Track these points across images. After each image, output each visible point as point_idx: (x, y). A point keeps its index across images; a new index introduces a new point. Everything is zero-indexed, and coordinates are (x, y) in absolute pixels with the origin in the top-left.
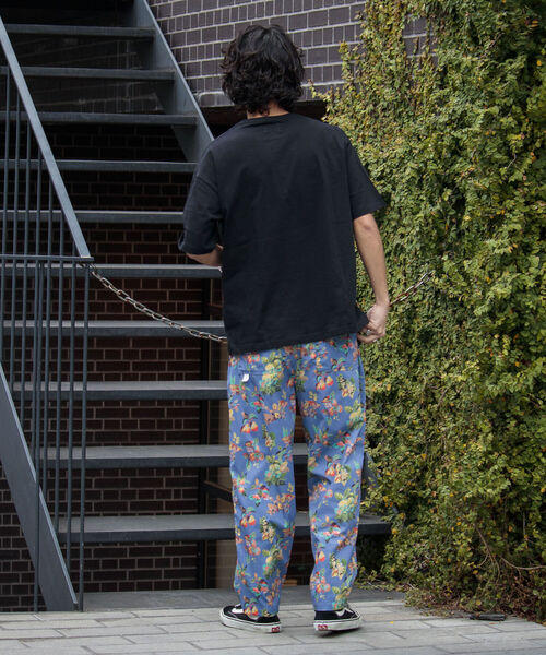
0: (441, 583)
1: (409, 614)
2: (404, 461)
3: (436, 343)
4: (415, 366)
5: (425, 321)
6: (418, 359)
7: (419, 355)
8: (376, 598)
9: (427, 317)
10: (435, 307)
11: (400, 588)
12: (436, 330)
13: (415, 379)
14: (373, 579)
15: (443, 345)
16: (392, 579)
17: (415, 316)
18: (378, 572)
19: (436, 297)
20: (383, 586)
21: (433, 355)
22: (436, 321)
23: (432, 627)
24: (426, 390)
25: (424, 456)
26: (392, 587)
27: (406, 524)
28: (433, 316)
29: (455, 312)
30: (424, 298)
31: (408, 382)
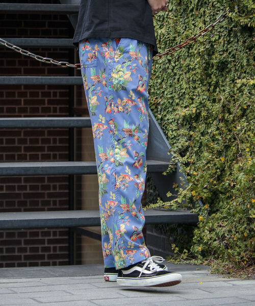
0: (239, 254)
1: (214, 278)
2: (207, 164)
3: (230, 71)
4: (214, 91)
5: (221, 55)
6: (217, 85)
7: (217, 83)
8: (188, 270)
9: (223, 51)
10: (229, 42)
11: (206, 262)
12: (230, 60)
13: (214, 101)
14: (185, 257)
15: (236, 70)
16: (199, 256)
17: (213, 53)
18: (189, 251)
19: (229, 35)
20: (193, 261)
21: (228, 80)
22: (230, 53)
23: (234, 285)
24: (224, 107)
25: (223, 159)
26: (200, 262)
27: (210, 213)
28: (227, 50)
29: (244, 42)
30: (220, 38)
31: (209, 104)
